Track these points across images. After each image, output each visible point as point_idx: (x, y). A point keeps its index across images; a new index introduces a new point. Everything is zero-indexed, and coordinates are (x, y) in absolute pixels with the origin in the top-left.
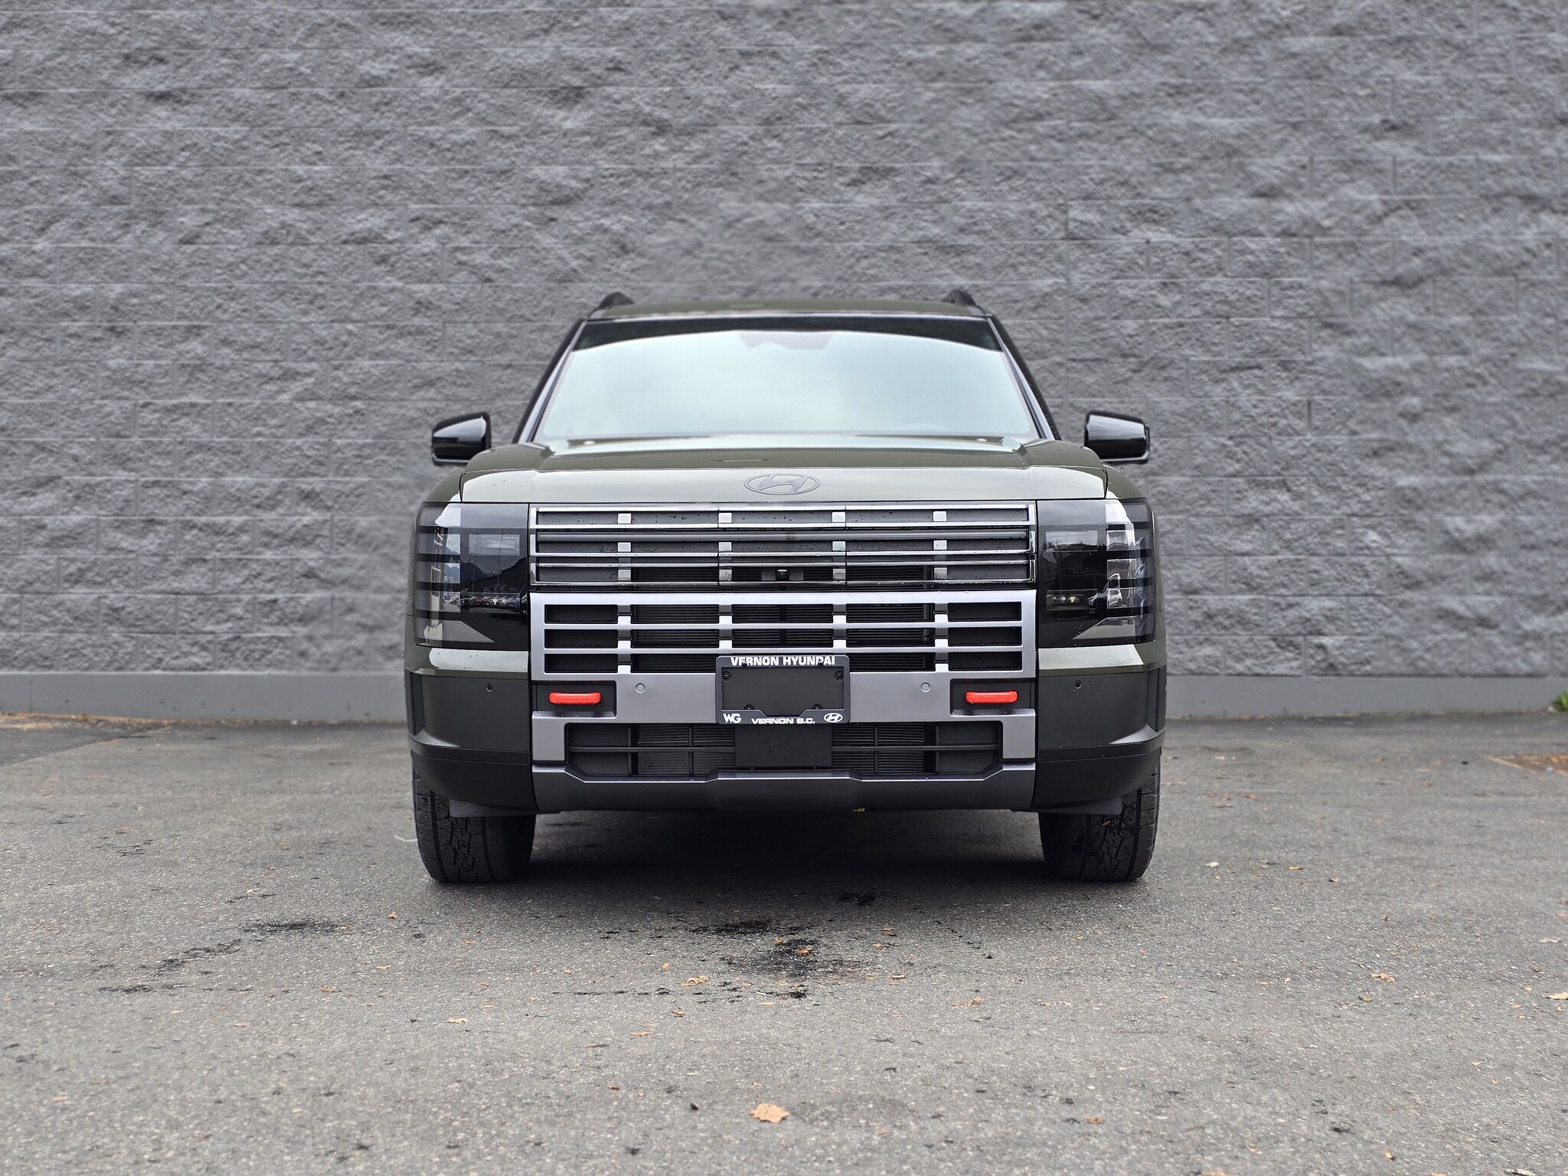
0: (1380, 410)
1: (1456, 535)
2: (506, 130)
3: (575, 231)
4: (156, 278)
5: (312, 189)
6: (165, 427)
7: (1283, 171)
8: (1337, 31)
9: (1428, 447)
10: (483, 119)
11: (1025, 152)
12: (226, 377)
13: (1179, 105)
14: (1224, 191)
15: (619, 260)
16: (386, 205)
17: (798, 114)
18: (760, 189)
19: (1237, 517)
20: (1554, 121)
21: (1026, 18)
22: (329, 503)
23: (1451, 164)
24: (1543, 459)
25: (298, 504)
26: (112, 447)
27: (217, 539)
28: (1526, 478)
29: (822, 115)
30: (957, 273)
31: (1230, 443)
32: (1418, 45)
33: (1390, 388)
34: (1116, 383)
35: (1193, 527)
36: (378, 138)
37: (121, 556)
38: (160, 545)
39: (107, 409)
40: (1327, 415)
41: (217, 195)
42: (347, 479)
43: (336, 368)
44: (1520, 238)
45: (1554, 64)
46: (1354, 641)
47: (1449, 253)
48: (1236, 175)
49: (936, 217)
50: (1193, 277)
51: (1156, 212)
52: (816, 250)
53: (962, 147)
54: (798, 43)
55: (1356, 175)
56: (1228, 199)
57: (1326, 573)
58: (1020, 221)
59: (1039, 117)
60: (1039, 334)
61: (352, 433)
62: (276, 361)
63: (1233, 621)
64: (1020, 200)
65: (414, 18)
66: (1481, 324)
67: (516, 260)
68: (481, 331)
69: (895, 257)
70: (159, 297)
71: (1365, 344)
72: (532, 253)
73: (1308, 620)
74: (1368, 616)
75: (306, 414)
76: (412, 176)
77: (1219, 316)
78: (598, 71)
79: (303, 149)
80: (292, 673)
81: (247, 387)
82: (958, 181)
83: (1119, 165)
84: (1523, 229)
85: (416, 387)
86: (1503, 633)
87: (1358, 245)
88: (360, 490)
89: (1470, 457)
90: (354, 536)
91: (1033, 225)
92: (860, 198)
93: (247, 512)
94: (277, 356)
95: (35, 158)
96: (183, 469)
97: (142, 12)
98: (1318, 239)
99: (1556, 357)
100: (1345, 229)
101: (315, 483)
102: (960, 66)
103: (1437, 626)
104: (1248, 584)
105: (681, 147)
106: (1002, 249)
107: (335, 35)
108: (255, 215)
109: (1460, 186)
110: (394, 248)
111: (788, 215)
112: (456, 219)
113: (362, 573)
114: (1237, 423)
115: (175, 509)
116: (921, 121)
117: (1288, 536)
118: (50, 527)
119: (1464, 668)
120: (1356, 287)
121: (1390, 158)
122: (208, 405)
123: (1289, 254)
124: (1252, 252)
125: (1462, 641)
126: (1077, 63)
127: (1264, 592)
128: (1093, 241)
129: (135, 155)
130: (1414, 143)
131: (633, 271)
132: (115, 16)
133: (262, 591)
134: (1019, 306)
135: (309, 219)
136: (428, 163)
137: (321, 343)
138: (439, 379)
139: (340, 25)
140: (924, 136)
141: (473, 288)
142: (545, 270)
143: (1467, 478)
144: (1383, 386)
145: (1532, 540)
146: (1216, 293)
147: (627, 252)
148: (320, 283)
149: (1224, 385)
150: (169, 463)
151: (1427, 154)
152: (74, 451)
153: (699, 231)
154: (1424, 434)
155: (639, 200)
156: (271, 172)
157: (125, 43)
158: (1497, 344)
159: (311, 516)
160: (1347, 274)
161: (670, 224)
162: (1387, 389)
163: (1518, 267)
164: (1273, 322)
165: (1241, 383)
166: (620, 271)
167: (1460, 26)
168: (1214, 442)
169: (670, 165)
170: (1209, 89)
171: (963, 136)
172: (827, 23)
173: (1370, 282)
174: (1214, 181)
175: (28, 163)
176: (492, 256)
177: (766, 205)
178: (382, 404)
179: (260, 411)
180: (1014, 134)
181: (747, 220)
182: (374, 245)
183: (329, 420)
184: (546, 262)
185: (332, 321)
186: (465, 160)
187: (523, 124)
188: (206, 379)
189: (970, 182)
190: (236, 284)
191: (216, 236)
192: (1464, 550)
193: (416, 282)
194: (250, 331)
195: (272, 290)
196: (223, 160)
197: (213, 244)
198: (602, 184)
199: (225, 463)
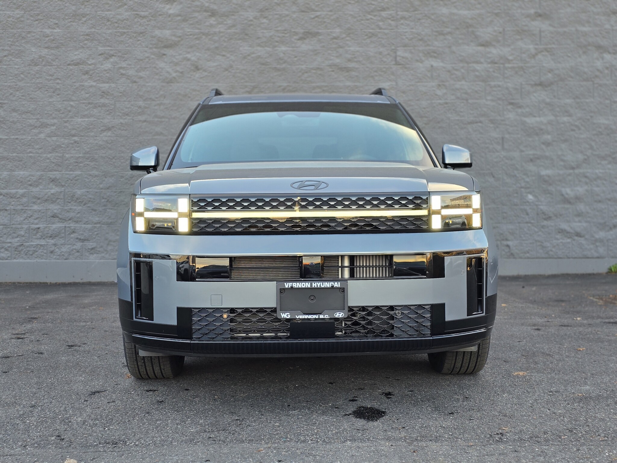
1: (566, 196)
2: (142, 14)
3: (175, 60)
5: (54, 40)
10: (132, 8)
11: (377, 25)
13: (446, 5)
16: (88, 48)
20: (611, 13)
22: (63, 184)
23: (565, 32)
24: (604, 162)
25: (49, 184)
27: (11, 200)
28: (597, 171)
36: (84, 17)
42: (71, 172)
44: (595, 65)
51: (435, 53)
56: (467, 47)
59: (384, 9)
61: (74, 152)
62: (38, 119)
66: (577, 103)
67: (148, 73)
68: (132, 105)
69: (319, 72)
72: (155, 70)
73: (502, 234)
79: (49, 22)
80: (47, 261)
81: (25, 131)
82: (348, 38)
84: (596, 61)
85: (103, 131)
86: (586, 239)
88: (78, 178)
90: (75, 199)
92: (303, 46)
93: (25, 188)
94: (38, 116)
98: (507, 65)
99: (610, 118)
103: (558, 236)
110: (91, 67)
112: (120, 54)
113: (78, 215)
116: (331, 11)
122: (7, 139)
123: (494, 72)
124: (478, 71)
125: (569, 243)
128: (407, 66)
131: (201, 78)
133: (32, 224)
136: (107, 29)
138: (113, 127)
140: (332, 18)
142: (161, 77)
143: (571, 171)
145: (599, 198)
148: (58, 83)
151: (554, 27)
153: (231, 60)
158: (585, 112)
159: (55, 190)
161: (218, 56)
163: (594, 78)
169: (217, 30)
171: (350, 18)
176: (136, 71)
177: (261, 48)
178: (87, 138)
179: (31, 142)
180: (372, 17)
181: (253, 55)
182: (82, 66)
183: (63, 146)
184: (161, 74)
185: (63, 101)
186: (124, 27)
187: (150, 11)
188: (6, 127)
189: (353, 39)
190: (19, 83)
191: (9, 61)
192: (570, 203)
193: (102, 83)
194: (26, 105)
195: (35, 86)
196: (12, 27)
197: (8, 65)
198: (187, 38)
199: (15, 166)
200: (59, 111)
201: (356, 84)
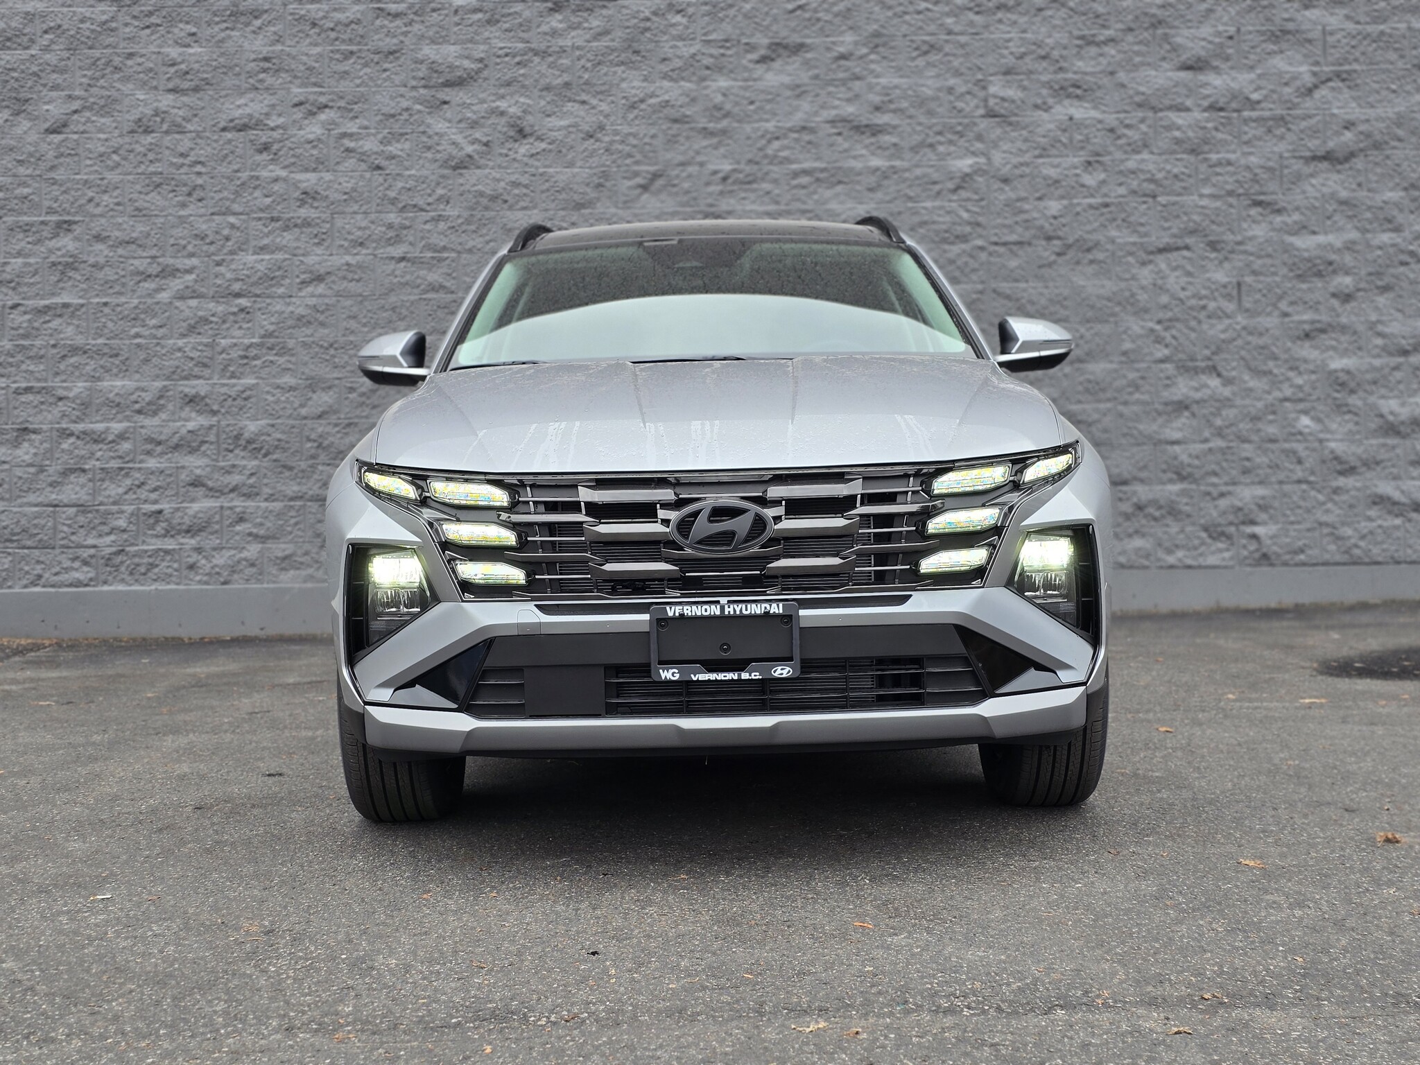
0: (1309, 289)
4: (22, 170)
6: (37, 329)
7: (1210, 42)
9: (1361, 328)
12: (101, 275)
14: (1149, 64)
15: (517, 145)
18: (664, 68)
19: (1166, 404)
30: (873, 154)
31: (1158, 327)
33: (1321, 268)
34: (1040, 267)
35: (1121, 415)
38: (35, 454)
40: (1258, 296)
41: (83, 80)
43: (218, 264)
46: (1288, 530)
47: (1382, 125)
48: (1161, 46)
49: (850, 95)
50: (1119, 155)
52: (724, 132)
53: (877, 21)
55: (1284, 46)
57: (1258, 460)
58: (938, 98)
60: (960, 217)
63: (1163, 512)
64: (938, 76)
70: (26, 191)
71: (1296, 222)
74: (1302, 503)
75: (187, 313)
76: (294, 58)
77: (1145, 195)
83: (1040, 38)
87: (1288, 118)
89: (1404, 337)
91: (951, 102)
96: (57, 374)
100: (1274, 102)
101: (199, 386)
104: (1178, 473)
105: (580, 23)
106: (919, 128)
108: (127, 101)
109: (1392, 56)
111: (693, 94)
114: (1165, 307)
115: (50, 417)
117: (1218, 422)
119: (1400, 555)
120: (1286, 163)
121: (1320, 27)
127: (1195, 481)
130: (1345, 11)
134: (937, 187)
135: (185, 105)
137: (203, 238)
141: (362, 176)
144: (1315, 265)
146: (1142, 171)
147: (525, 137)
149: (1151, 267)
150: (42, 367)
154: (1356, 315)
155: (536, 81)
156: (142, 56)
160: (1276, 149)
162: (1318, 268)
164: (1200, 201)
165: (1169, 265)
166: (519, 157)
168: (1143, 327)
173: (1301, 157)
174: (1138, 53)
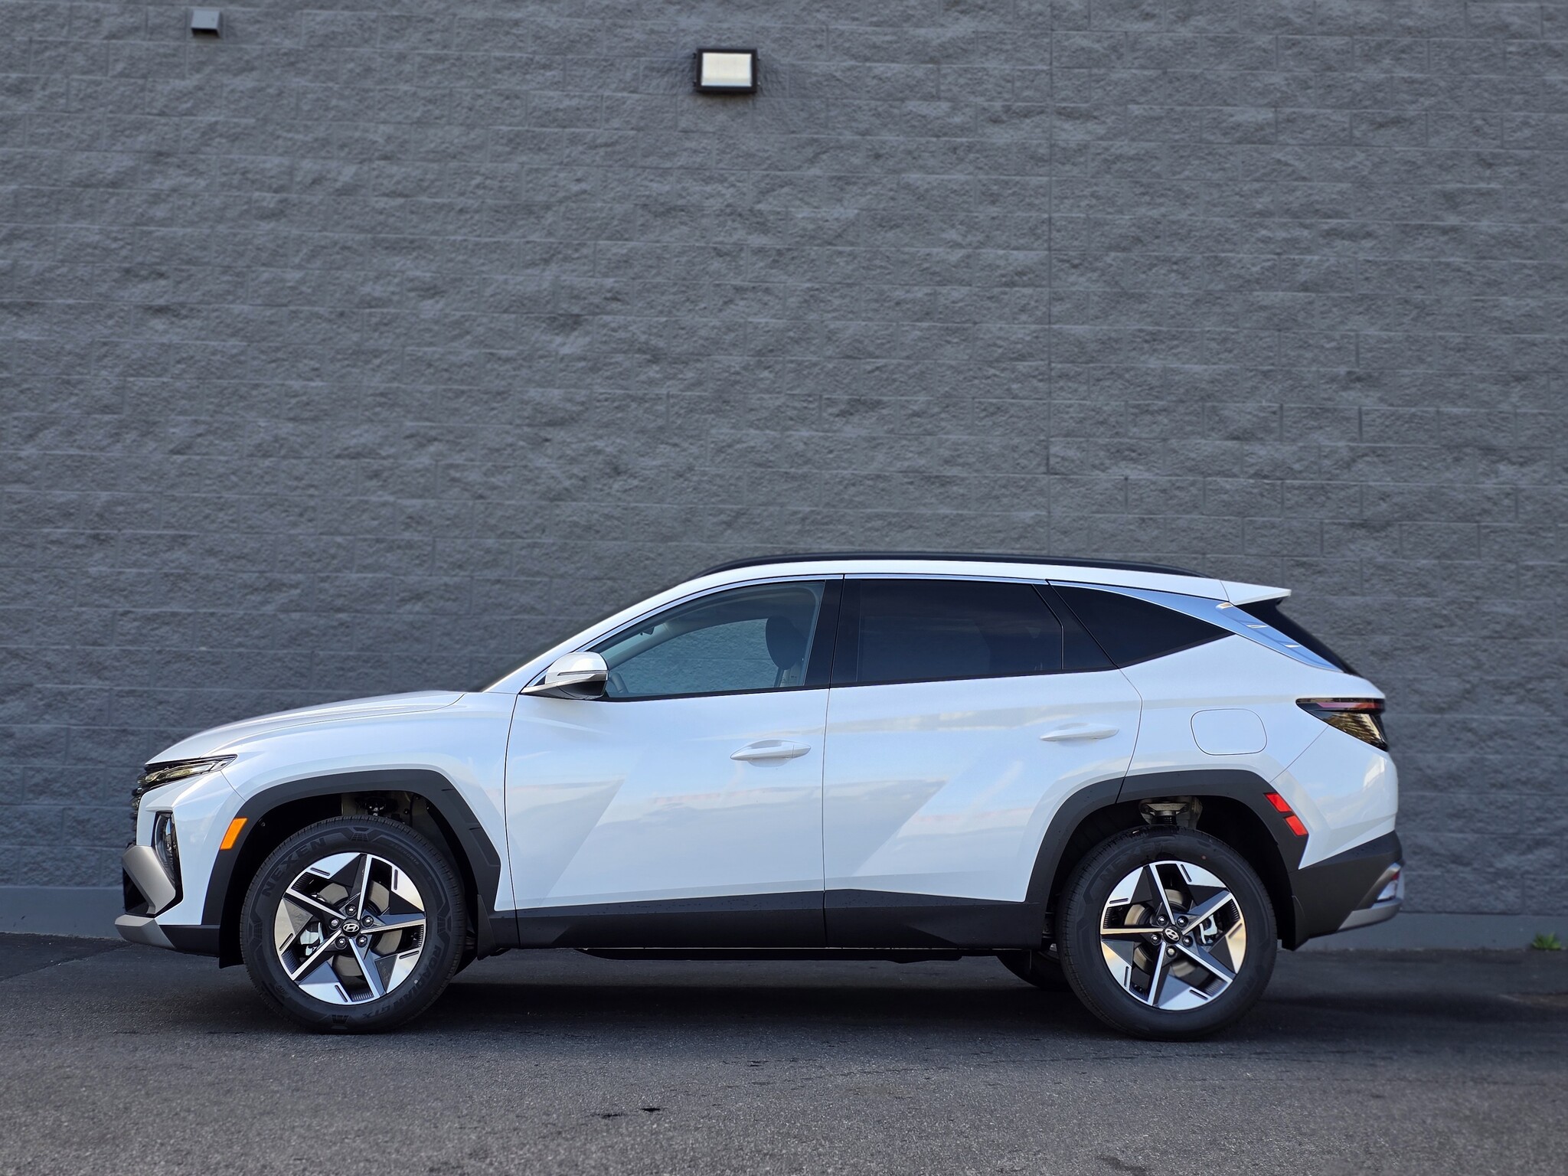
1: (1429, 772)
2: (504, 353)
3: (568, 452)
5: (308, 404)
8: (1305, 287)
10: (482, 342)
11: (1008, 390)
13: (1155, 350)
16: (381, 421)
17: (789, 347)
20: (1511, 379)
21: (1010, 264)
23: (1414, 415)
24: (1509, 699)
26: (88, 655)
28: (1493, 718)
29: (813, 349)
32: (1380, 303)
36: (376, 357)
37: (90, 767)
39: (85, 617)
42: (329, 691)
44: (1480, 486)
45: (1507, 325)
51: (1134, 451)
54: (791, 282)
56: (1203, 441)
59: (1022, 357)
61: (337, 645)
62: (262, 572)
65: (417, 244)
66: (1446, 568)
67: (509, 478)
68: (471, 547)
69: (881, 485)
72: (527, 473)
78: (596, 300)
81: (231, 597)
82: (943, 415)
84: (1482, 479)
85: (404, 601)
86: (1475, 871)
92: (848, 428)
94: (262, 567)
95: (28, 366)
97: (145, 228)
98: (1289, 482)
99: (1518, 601)
102: (947, 308)
107: (339, 257)
110: (386, 463)
112: (451, 437)
116: (908, 358)
118: (18, 735)
122: (190, 615)
123: (1262, 495)
124: (1226, 492)
125: (1437, 878)
126: (1057, 309)
128: (1073, 477)
129: (129, 366)
131: (626, 491)
132: (118, 232)
136: (425, 383)
138: (427, 592)
139: (344, 248)
140: (911, 371)
142: (538, 488)
143: (1438, 716)
145: (1501, 778)
148: (311, 496)
151: (1392, 405)
152: (48, 659)
153: (691, 454)
157: (126, 258)
158: (1461, 587)
161: (663, 446)
163: (1479, 514)
167: (1419, 287)
169: (664, 391)
170: (1184, 337)
171: (948, 373)
172: (817, 263)
175: (20, 370)
176: (485, 474)
177: (757, 432)
178: (367, 616)
179: (242, 622)
180: (998, 373)
181: (738, 446)
182: (367, 460)
183: (314, 632)
184: (539, 481)
185: (321, 534)
186: (462, 380)
187: (521, 348)
188: (189, 589)
189: (954, 416)
190: (226, 495)
191: (207, 447)
192: (1436, 787)
193: (408, 497)
194: (237, 542)
195: (262, 501)
196: (219, 374)
197: (207, 454)
198: (597, 407)
199: (203, 674)
200: (310, 556)
201: (960, 512)
